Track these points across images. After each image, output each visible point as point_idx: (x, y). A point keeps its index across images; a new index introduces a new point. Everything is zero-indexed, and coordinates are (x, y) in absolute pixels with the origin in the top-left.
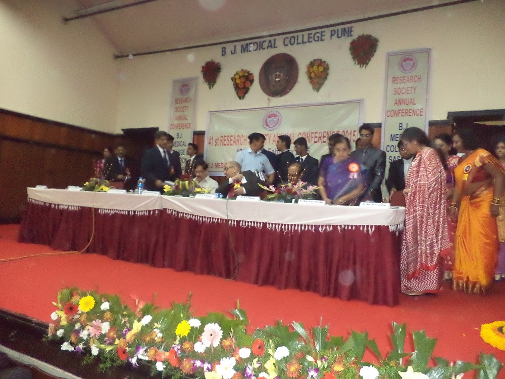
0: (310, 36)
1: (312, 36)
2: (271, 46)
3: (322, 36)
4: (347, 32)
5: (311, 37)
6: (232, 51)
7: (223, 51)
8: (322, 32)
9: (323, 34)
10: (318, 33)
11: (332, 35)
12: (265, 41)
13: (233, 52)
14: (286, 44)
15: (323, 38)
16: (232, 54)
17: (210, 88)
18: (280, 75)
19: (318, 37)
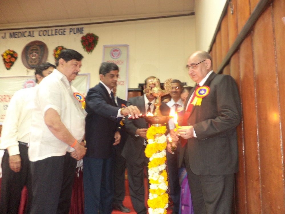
0: (57, 31)
2: (31, 36)
3: (64, 31)
4: (80, 31)
8: (64, 29)
10: (62, 29)
11: (71, 32)
12: (26, 32)
14: (41, 35)
15: (65, 33)
16: (3, 38)
18: (35, 55)
19: (61, 32)
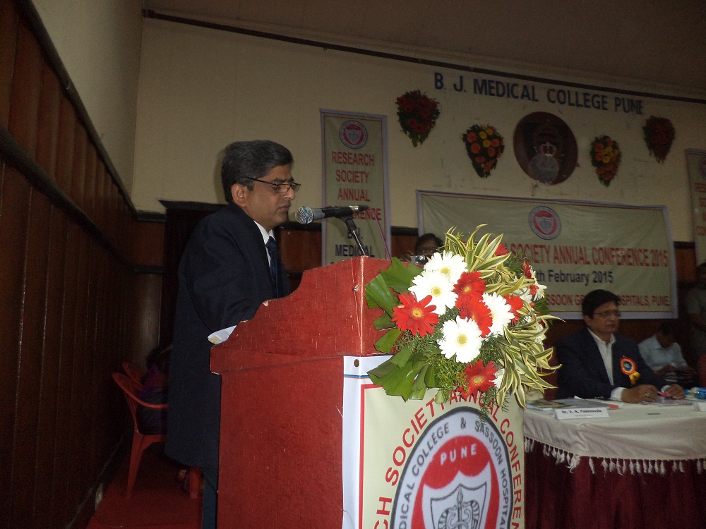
0: (588, 97)
1: (590, 98)
2: (528, 96)
3: (604, 102)
4: (636, 107)
5: (588, 100)
6: (455, 85)
7: (437, 81)
8: (603, 97)
9: (605, 100)
10: (598, 96)
11: (617, 105)
12: (517, 85)
13: (458, 87)
14: (552, 100)
15: (606, 106)
16: (456, 89)
17: (415, 145)
18: (551, 148)
19: (598, 102)
